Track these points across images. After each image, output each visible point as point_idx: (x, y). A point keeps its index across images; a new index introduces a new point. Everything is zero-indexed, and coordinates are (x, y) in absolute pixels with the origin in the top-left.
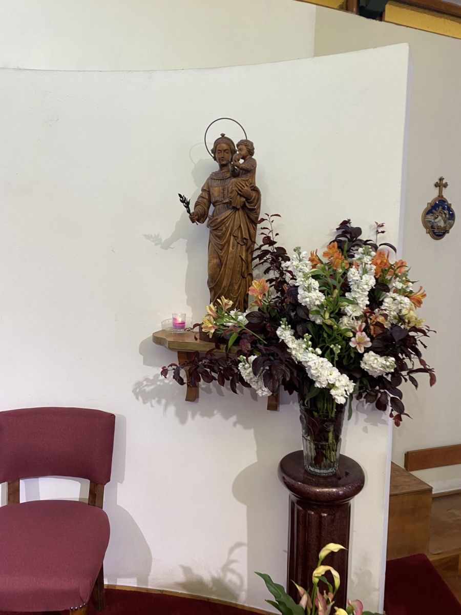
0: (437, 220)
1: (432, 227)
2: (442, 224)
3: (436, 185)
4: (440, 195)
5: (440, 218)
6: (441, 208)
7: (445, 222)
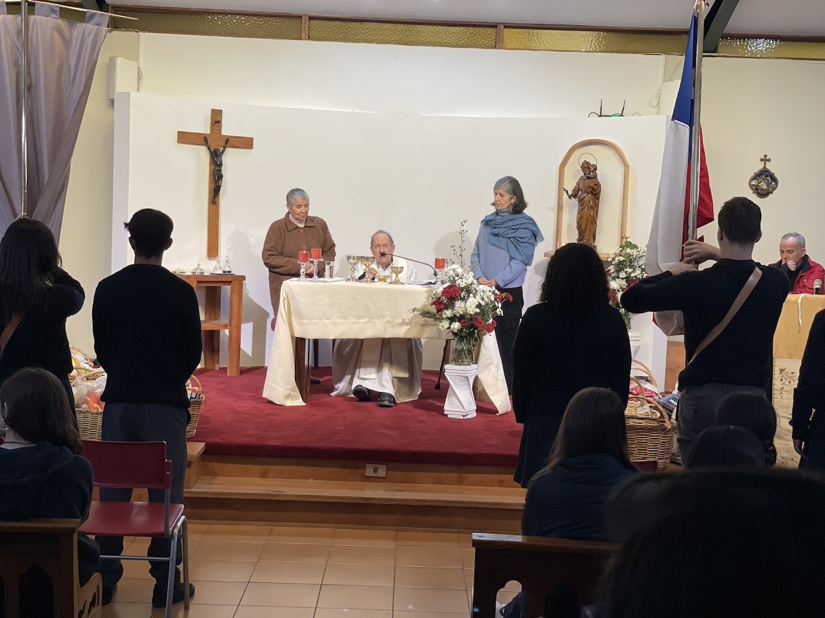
0: (760, 184)
1: (756, 189)
2: (765, 187)
3: (762, 160)
4: (765, 167)
5: (763, 182)
6: (764, 176)
7: (768, 186)
